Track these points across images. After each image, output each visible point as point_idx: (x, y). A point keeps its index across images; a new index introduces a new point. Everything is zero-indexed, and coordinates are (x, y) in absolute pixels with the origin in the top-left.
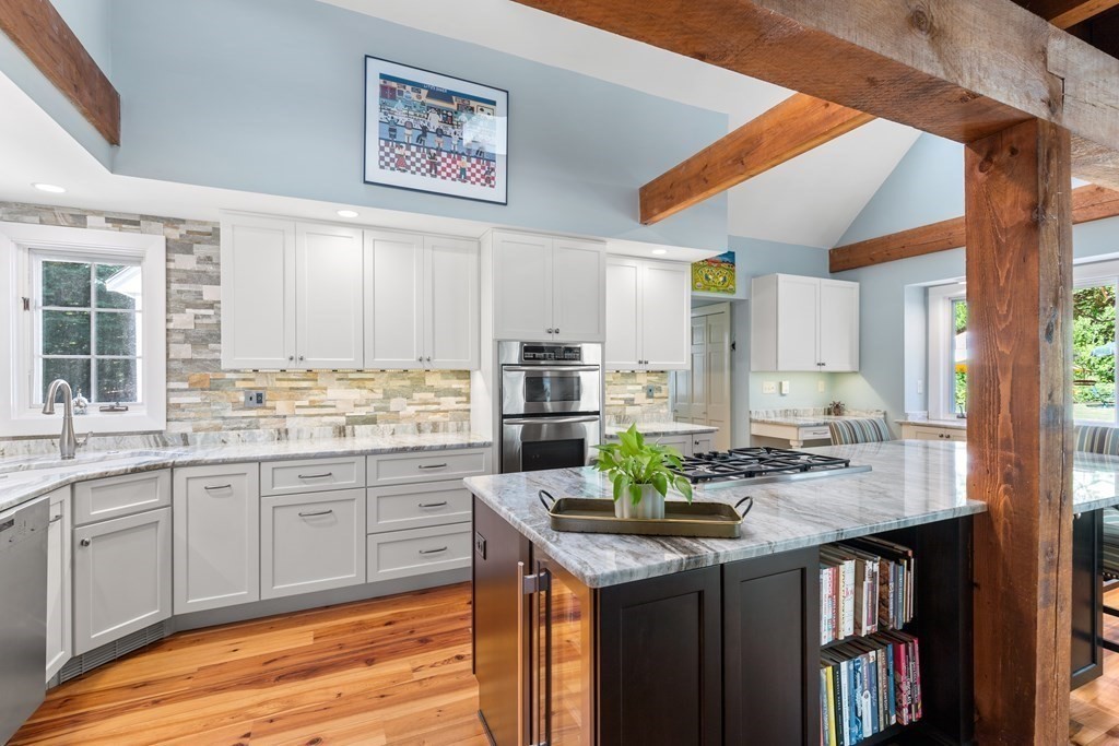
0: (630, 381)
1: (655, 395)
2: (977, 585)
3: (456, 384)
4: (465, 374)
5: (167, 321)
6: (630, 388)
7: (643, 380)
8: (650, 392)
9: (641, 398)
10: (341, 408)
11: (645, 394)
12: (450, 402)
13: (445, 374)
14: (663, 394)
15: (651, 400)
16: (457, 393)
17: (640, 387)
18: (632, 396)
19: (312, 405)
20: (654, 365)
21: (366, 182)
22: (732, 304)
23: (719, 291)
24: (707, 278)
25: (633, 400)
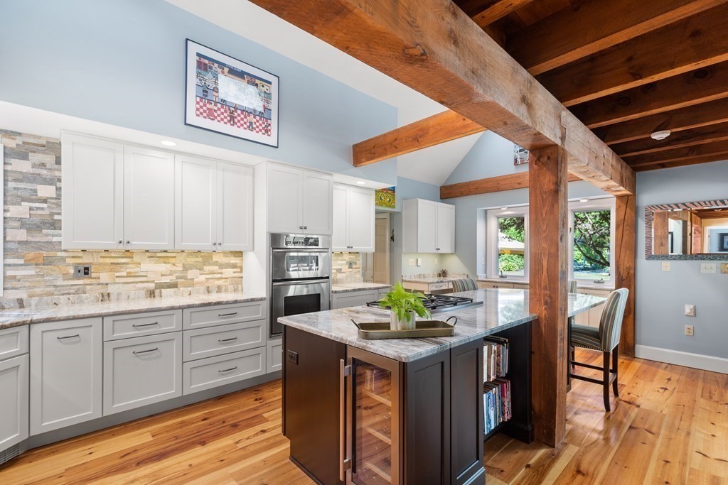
0: (340, 258)
1: (353, 266)
2: (533, 353)
3: (233, 260)
4: (239, 254)
5: (5, 211)
6: (339, 262)
7: (347, 257)
8: (350, 265)
9: (345, 268)
10: (151, 277)
11: (347, 266)
12: (229, 272)
13: (225, 253)
14: (357, 266)
15: (351, 270)
16: (234, 266)
17: (345, 262)
18: (341, 267)
19: (129, 275)
20: (355, 249)
21: (186, 124)
22: (391, 214)
23: (387, 206)
24: (381, 198)
25: (341, 269)
